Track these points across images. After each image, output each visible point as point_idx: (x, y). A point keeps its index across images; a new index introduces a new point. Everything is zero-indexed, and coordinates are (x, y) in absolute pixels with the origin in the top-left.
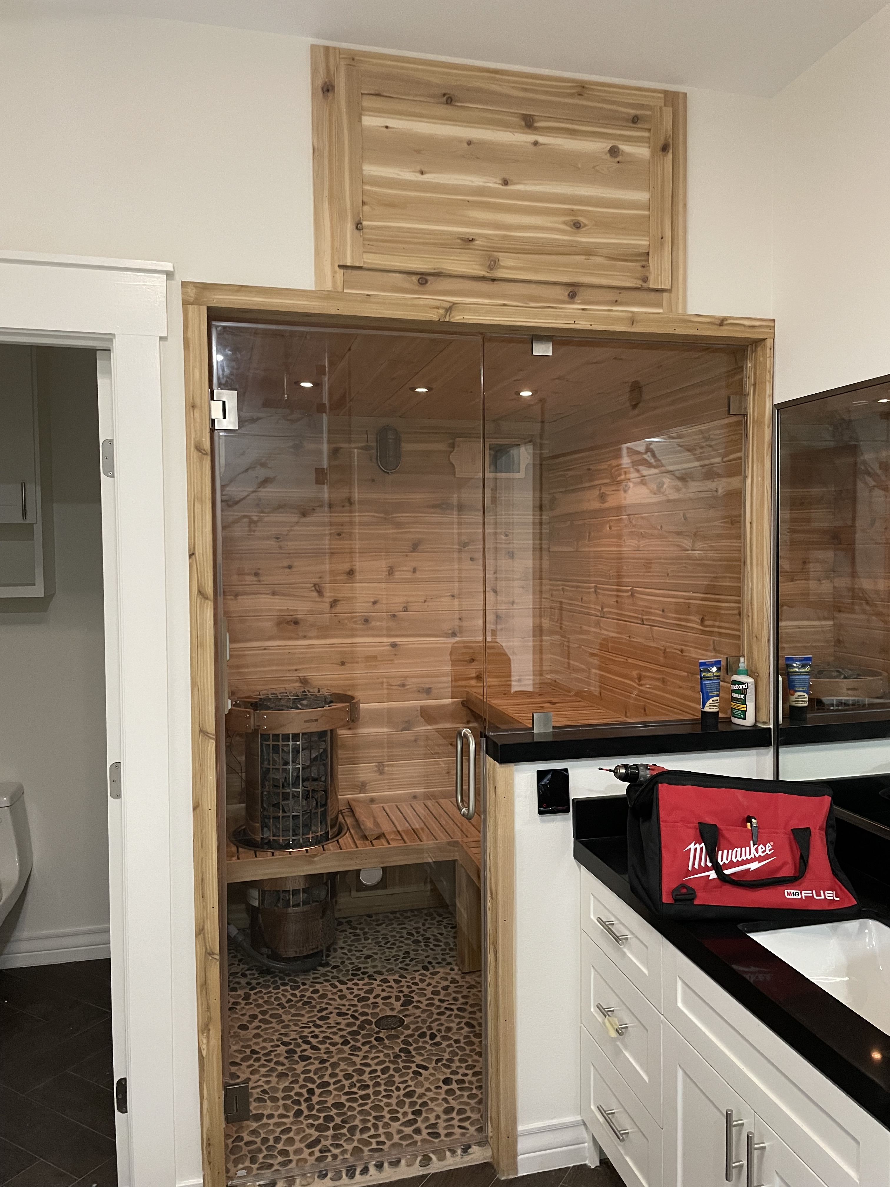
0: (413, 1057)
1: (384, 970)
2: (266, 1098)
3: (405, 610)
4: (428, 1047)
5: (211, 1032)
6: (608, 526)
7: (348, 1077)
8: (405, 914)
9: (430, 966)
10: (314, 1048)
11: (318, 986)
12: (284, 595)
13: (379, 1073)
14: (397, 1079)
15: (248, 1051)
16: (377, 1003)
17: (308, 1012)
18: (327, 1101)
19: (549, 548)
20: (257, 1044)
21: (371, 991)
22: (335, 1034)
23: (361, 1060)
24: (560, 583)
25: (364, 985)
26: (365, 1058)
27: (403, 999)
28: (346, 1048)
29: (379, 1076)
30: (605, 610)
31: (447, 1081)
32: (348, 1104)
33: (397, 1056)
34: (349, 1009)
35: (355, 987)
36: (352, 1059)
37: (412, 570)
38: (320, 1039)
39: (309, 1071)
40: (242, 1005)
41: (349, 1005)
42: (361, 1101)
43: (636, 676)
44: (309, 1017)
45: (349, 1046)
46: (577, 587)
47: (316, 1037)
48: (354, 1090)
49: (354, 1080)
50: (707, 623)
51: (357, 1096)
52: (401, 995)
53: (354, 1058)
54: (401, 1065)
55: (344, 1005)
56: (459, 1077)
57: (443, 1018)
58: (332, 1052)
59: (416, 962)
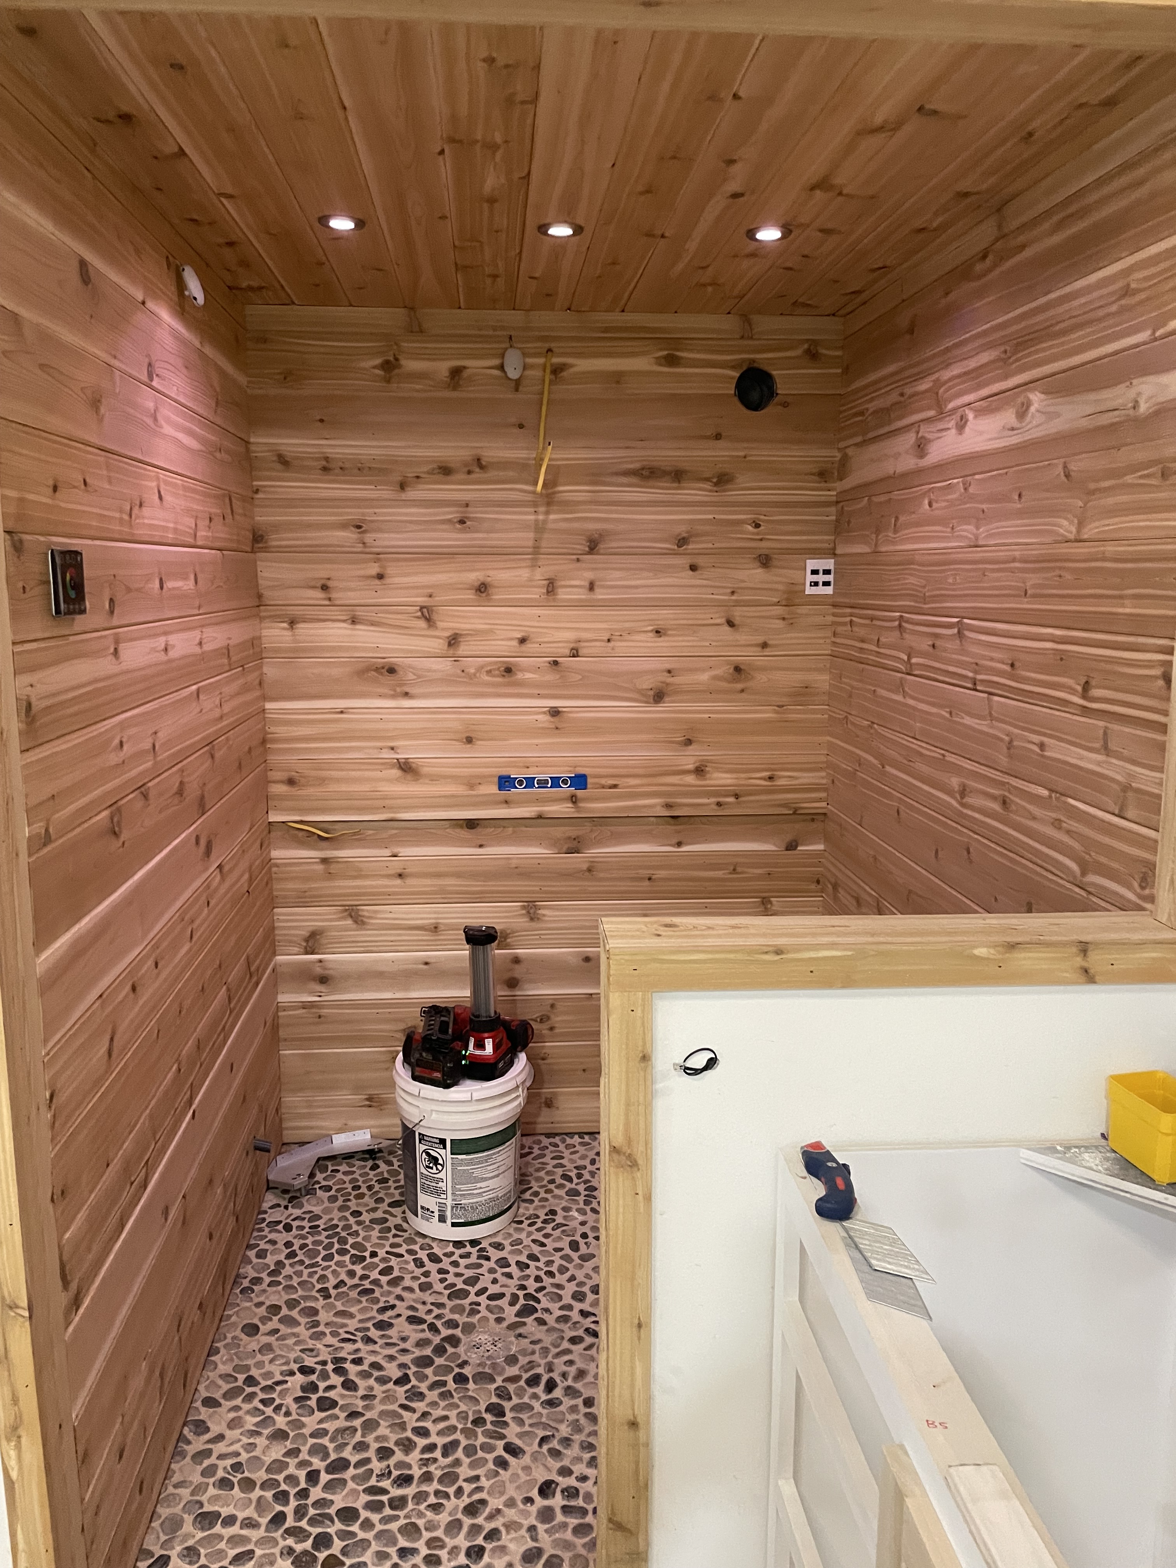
0: (506, 1424)
1: (506, 1243)
2: (235, 1480)
4: (537, 1405)
5: (24, 1440)
6: (926, 502)
7: (384, 1453)
8: (569, 1141)
9: (582, 1242)
10: (349, 1385)
11: (394, 1262)
13: (438, 1454)
14: (464, 1471)
15: (241, 1377)
16: (479, 1304)
17: (362, 1311)
18: (332, 1502)
19: (834, 549)
20: (260, 1365)
21: (472, 1281)
22: (391, 1358)
23: (418, 1420)
24: (849, 610)
25: (467, 1267)
26: (425, 1415)
27: (522, 1301)
28: (401, 1390)
29: (435, 1460)
30: (914, 660)
31: (546, 1489)
32: (364, 1514)
33: (479, 1421)
34: (430, 1312)
35: (452, 1270)
36: (401, 1417)
37: (587, 584)
38: (365, 1367)
39: (325, 1432)
40: (264, 1286)
41: (432, 1304)
42: (388, 1511)
43: (957, 788)
44: (361, 1321)
45: (408, 1386)
46: (872, 619)
47: (358, 1361)
48: (386, 1484)
49: (392, 1462)
51: (385, 1498)
52: (521, 1293)
53: (406, 1415)
54: (481, 1439)
55: (424, 1303)
56: (571, 1481)
57: (578, 1348)
58: (375, 1397)
59: (563, 1231)
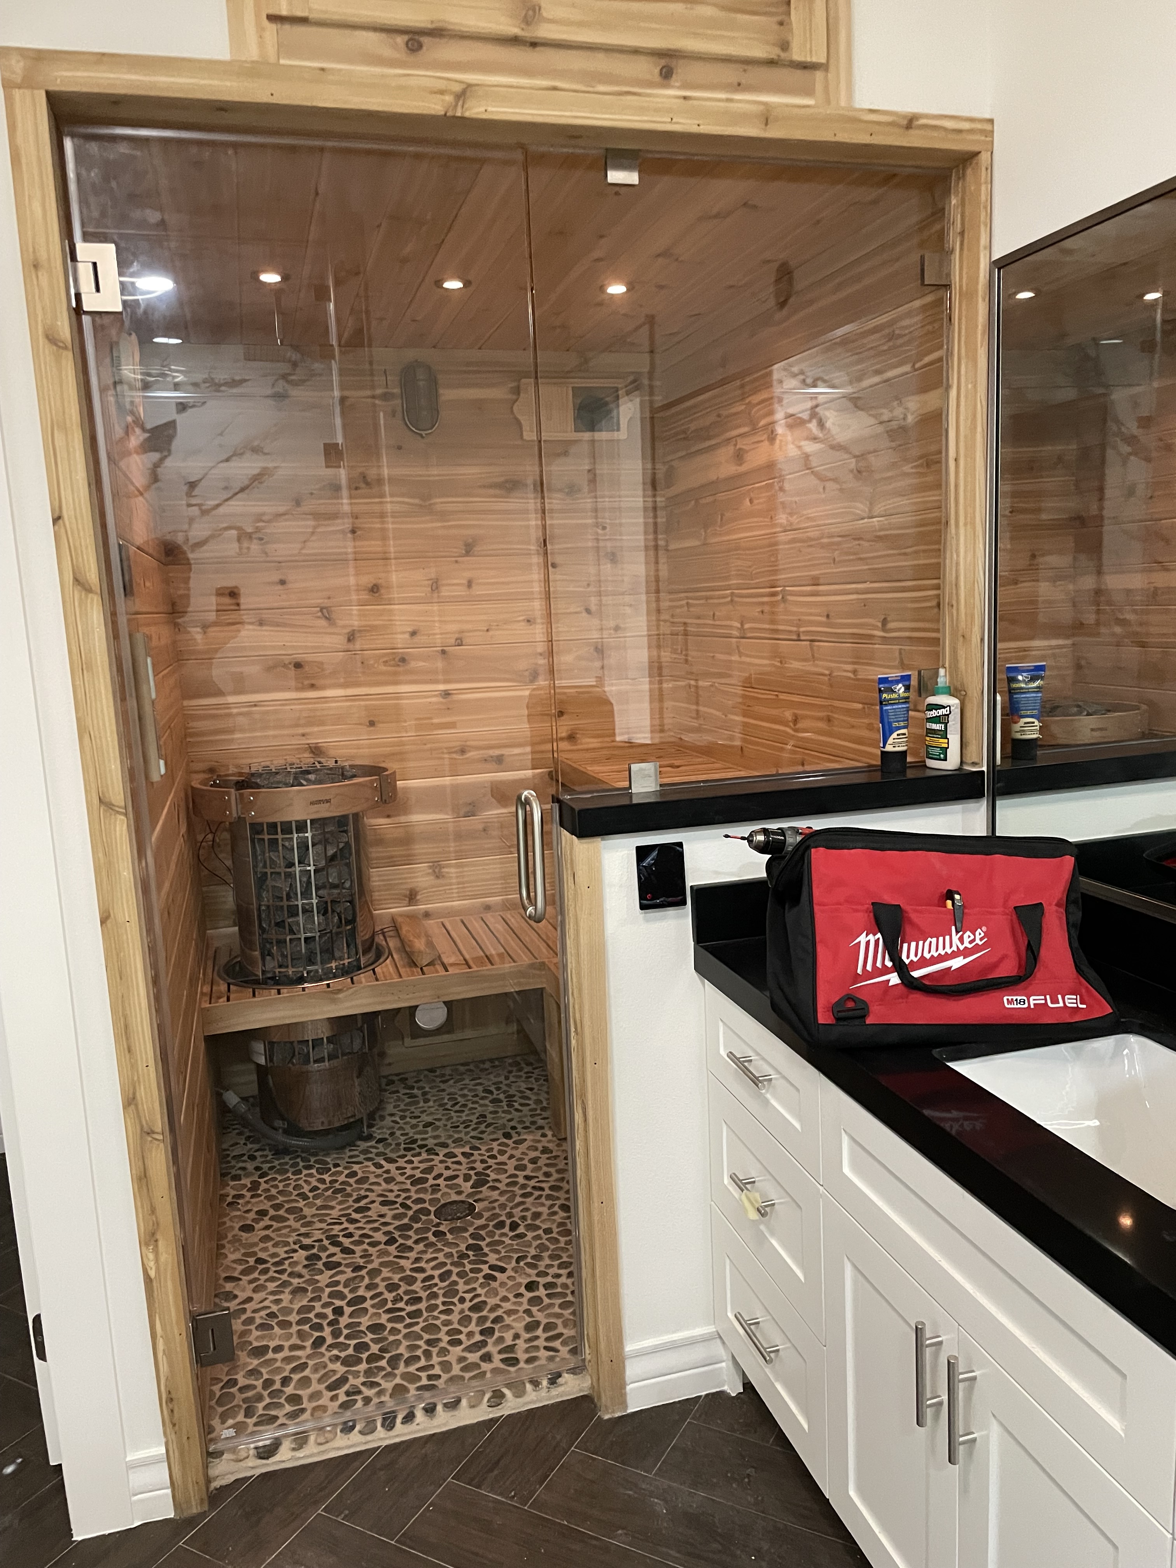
0: (487, 1255)
1: (449, 1142)
2: (273, 1324)
3: (460, 642)
4: (507, 1241)
5: (160, 1243)
6: (748, 500)
7: (392, 1287)
8: (482, 1066)
9: (513, 1132)
10: (346, 1251)
11: (356, 1168)
12: (278, 625)
13: (436, 1280)
14: (461, 1287)
15: (252, 1261)
16: (439, 1185)
17: (340, 1203)
18: (360, 1323)
19: (667, 546)
20: (265, 1249)
21: (429, 1170)
22: (376, 1230)
23: (412, 1264)
24: (682, 595)
25: (420, 1162)
26: (417, 1260)
27: (474, 1177)
28: (392, 1249)
29: (436, 1285)
30: (747, 626)
31: (531, 1287)
32: (389, 1326)
33: (462, 1256)
34: (398, 1196)
35: (409, 1166)
36: (398, 1263)
37: (465, 582)
38: (356, 1238)
39: (337, 1283)
40: (247, 1199)
41: (399, 1190)
42: (408, 1321)
43: (790, 718)
44: (341, 1210)
45: (397, 1244)
46: (707, 598)
47: (350, 1235)
48: (401, 1305)
49: (401, 1291)
50: (891, 625)
51: (403, 1313)
52: (472, 1172)
53: (403, 1262)
54: (468, 1267)
55: (392, 1191)
56: (549, 1279)
57: (530, 1200)
58: (371, 1255)
59: (495, 1128)
